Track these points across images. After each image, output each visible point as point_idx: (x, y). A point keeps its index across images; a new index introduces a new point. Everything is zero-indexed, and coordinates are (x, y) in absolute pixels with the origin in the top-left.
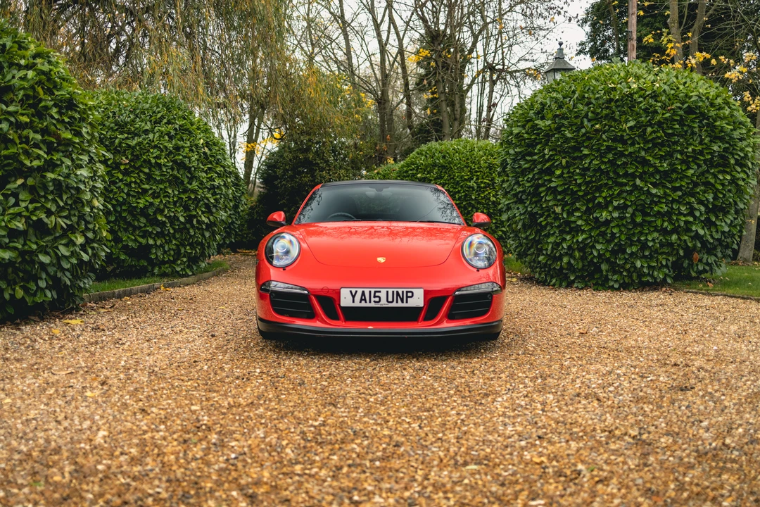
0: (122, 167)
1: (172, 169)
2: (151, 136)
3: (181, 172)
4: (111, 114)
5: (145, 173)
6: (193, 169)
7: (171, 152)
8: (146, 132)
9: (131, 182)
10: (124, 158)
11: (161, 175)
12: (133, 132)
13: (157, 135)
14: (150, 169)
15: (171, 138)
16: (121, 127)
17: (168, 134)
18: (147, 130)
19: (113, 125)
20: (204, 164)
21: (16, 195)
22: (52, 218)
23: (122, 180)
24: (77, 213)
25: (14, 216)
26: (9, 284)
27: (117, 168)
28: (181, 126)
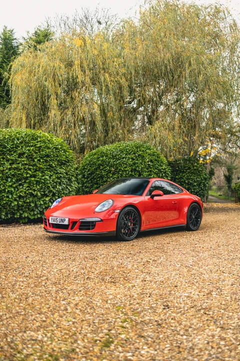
0: (112, 172)
1: (132, 171)
2: (124, 159)
3: (136, 173)
4: (112, 152)
5: (120, 174)
6: (141, 171)
7: (131, 165)
8: (123, 158)
9: (115, 177)
10: (113, 169)
11: (126, 174)
12: (118, 158)
13: (127, 159)
14: (122, 172)
15: (133, 159)
16: (113, 157)
17: (132, 158)
19: (111, 156)
20: (148, 169)
21: (23, 185)
22: (36, 192)
23: (112, 177)
24: (48, 190)
25: (21, 192)
26: (24, 212)
27: (110, 172)
28: (139, 155)
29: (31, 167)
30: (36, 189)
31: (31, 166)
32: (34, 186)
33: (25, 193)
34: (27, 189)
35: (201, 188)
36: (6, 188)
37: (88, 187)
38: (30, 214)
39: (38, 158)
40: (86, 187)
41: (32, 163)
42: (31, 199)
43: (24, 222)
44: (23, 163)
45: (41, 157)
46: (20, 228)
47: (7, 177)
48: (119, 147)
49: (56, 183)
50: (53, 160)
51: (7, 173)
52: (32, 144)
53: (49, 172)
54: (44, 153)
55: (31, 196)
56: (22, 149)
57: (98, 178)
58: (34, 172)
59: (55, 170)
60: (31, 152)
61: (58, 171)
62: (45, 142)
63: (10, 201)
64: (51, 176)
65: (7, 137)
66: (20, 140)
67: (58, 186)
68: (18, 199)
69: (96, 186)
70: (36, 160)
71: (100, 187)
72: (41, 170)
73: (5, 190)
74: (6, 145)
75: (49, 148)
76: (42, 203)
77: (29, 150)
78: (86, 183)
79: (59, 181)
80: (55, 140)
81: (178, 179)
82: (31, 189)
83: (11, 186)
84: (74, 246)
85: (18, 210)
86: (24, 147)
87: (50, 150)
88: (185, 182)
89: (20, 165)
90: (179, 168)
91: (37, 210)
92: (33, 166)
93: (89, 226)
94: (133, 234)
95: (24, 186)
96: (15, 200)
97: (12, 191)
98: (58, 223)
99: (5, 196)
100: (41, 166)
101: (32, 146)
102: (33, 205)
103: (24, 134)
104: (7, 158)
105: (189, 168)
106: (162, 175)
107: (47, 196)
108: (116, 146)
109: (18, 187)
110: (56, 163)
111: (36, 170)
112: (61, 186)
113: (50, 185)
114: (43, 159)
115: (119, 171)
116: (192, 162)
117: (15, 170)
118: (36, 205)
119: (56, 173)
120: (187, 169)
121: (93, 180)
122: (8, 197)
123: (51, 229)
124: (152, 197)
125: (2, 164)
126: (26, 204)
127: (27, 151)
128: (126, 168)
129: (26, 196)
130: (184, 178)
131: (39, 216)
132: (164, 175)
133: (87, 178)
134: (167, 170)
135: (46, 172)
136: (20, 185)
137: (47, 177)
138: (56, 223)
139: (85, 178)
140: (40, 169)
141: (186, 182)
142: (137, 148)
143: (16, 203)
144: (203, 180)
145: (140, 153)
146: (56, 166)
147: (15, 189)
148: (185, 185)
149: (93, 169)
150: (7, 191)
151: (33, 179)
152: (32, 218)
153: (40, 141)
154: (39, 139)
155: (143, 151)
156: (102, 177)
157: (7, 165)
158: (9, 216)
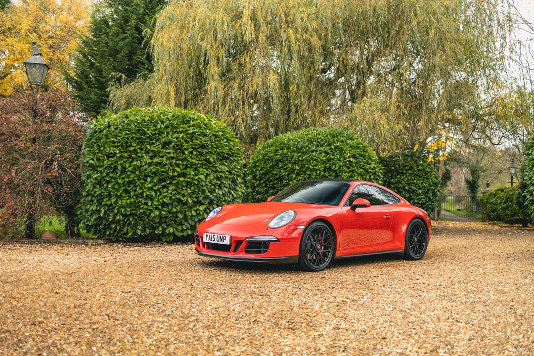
0: (295, 172)
1: (325, 171)
2: (314, 153)
3: (330, 173)
4: (296, 143)
5: (308, 174)
6: (338, 171)
7: (324, 162)
8: (312, 151)
9: (300, 179)
10: (297, 166)
11: (317, 175)
12: (305, 152)
13: (318, 152)
14: (311, 172)
15: (327, 153)
16: (298, 150)
17: (325, 152)
18: (314, 150)
19: (295, 149)
20: (348, 168)
21: (168, 188)
22: (186, 198)
23: (295, 178)
24: (203, 196)
25: (165, 197)
26: (168, 226)
27: (293, 172)
28: (336, 147)
29: (180, 162)
30: (186, 194)
31: (180, 160)
32: (182, 190)
33: (171, 198)
34: (173, 193)
35: (429, 198)
36: (143, 192)
37: (260, 193)
38: (177, 229)
39: (190, 150)
40: (258, 193)
41: (181, 156)
42: (178, 208)
43: (168, 240)
44: (169, 156)
45: (194, 149)
46: (162, 249)
47: (146, 176)
48: (307, 135)
49: (214, 185)
50: (211, 152)
51: (146, 170)
52: (181, 129)
53: (205, 170)
54: (198, 142)
55: (178, 203)
56: (167, 136)
57: (275, 180)
58: (184, 169)
59: (213, 166)
60: (180, 141)
61: (218, 168)
62: (200, 127)
63: (150, 210)
64: (208, 175)
65: (147, 119)
66: (165, 124)
67: (217, 191)
68: (160, 207)
69: (272, 191)
70: (186, 152)
71: (277, 192)
72: (194, 166)
73: (142, 194)
74: (146, 130)
75: (205, 135)
76: (194, 213)
77: (177, 138)
78: (257, 186)
79: (219, 182)
80: (214, 124)
81: (394, 184)
82: (179, 193)
83: (151, 189)
84: (238, 276)
85: (160, 223)
86: (171, 133)
87: (207, 139)
88: (404, 188)
89: (164, 159)
90: (396, 168)
91: (186, 224)
92: (183, 160)
93: (260, 247)
94: (324, 261)
95: (170, 188)
96: (157, 208)
97: (152, 195)
98: (216, 242)
99: (143, 202)
100: (194, 161)
101: (181, 132)
102: (181, 216)
103: (171, 115)
104: (147, 148)
105: (412, 168)
106: (370, 177)
107: (201, 204)
108: (302, 134)
109: (161, 190)
110: (215, 157)
111: (186, 167)
112: (222, 189)
113: (205, 188)
114: (197, 151)
115: (306, 170)
116: (415, 159)
117: (157, 166)
118: (185, 216)
119: (215, 172)
120: (409, 170)
121: (267, 182)
122: (146, 204)
123: (205, 251)
124: (354, 208)
125: (139, 156)
126: (171, 215)
127: (175, 140)
128: (316, 165)
129: (172, 203)
130: (403, 182)
131: (190, 232)
132: (372, 177)
133: (260, 179)
134: (377, 170)
135: (201, 169)
136: (164, 187)
137: (202, 177)
138: (212, 242)
139: (256, 180)
140: (192, 165)
141: (406, 188)
142: (333, 137)
143: (157, 213)
144: (432, 186)
145: (338, 144)
146: (214, 162)
147: (156, 193)
148: (404, 192)
149: (268, 166)
150: (145, 195)
151: (182, 179)
152: (180, 234)
153: (193, 126)
154: (192, 123)
155: (342, 141)
156: (281, 179)
157: (147, 159)
158: (148, 231)
